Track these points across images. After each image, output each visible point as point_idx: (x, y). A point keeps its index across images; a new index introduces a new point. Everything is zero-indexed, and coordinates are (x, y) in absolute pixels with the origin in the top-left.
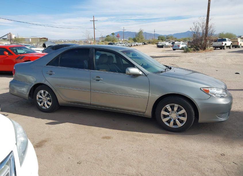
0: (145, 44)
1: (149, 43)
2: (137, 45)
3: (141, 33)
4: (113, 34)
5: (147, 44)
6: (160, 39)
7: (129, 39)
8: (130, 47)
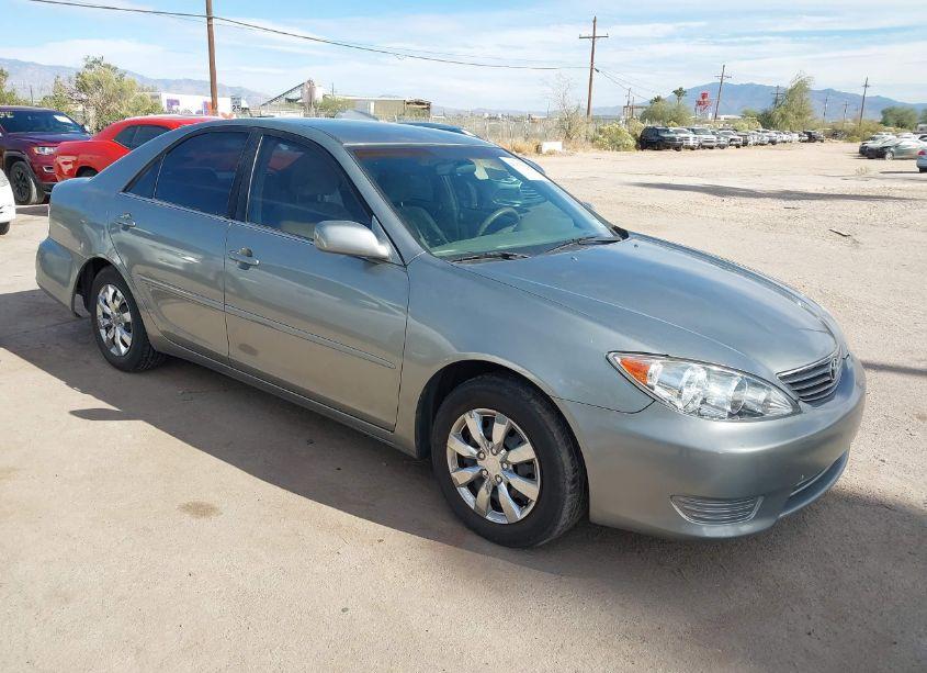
0: (812, 138)
1: (834, 134)
2: (773, 143)
3: (800, 89)
4: (679, 93)
5: (822, 141)
6: (891, 120)
7: (745, 115)
8: (738, 146)
